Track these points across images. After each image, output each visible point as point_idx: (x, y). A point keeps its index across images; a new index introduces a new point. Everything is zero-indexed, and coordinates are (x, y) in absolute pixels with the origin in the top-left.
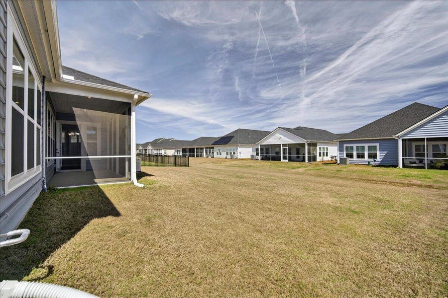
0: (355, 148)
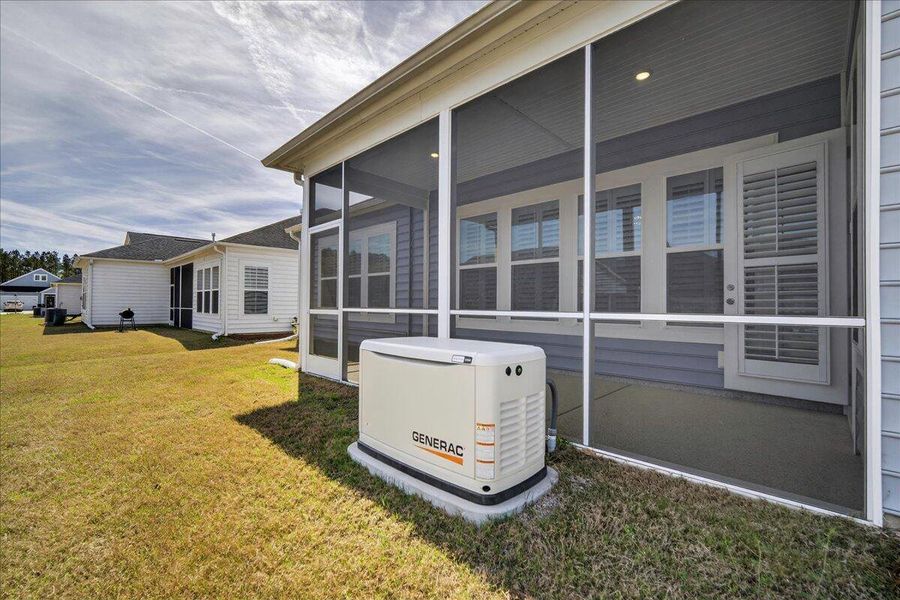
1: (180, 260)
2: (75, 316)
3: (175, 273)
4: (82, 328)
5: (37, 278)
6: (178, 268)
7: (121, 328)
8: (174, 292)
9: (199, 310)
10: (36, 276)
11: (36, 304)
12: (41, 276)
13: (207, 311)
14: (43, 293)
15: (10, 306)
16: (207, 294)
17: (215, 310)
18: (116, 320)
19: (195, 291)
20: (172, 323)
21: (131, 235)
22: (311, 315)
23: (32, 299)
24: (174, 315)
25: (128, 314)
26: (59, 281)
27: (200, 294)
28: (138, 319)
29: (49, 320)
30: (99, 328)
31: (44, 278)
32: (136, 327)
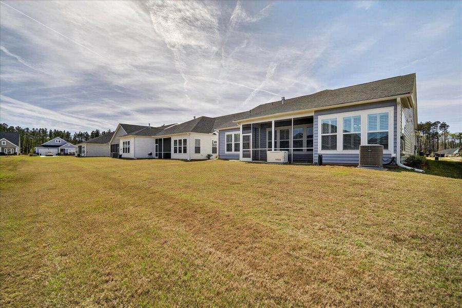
5: (57, 141)
12: (58, 140)
15: (49, 154)
31: (59, 142)
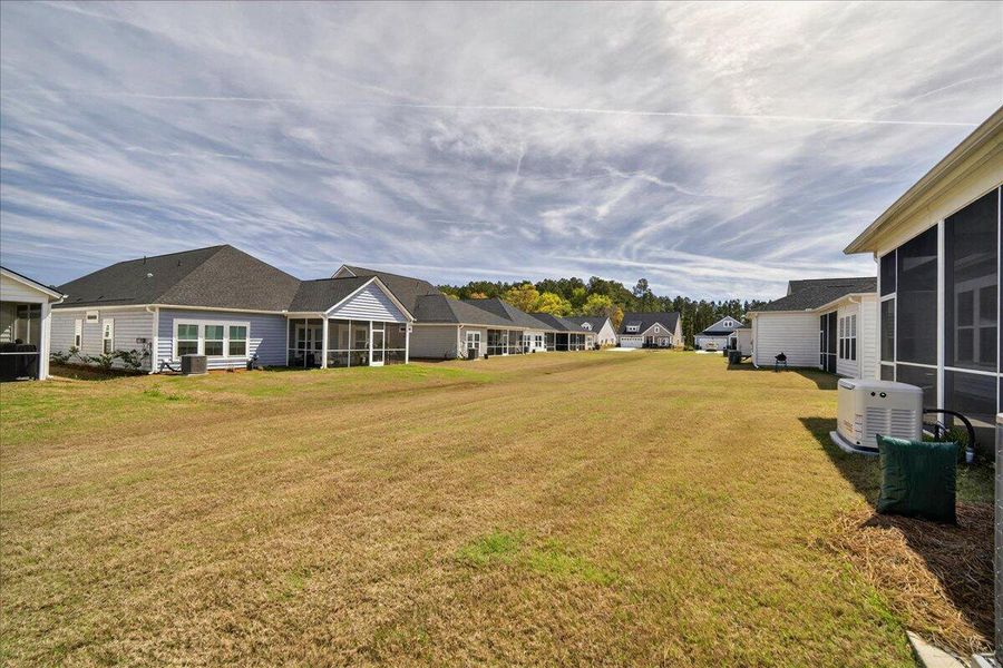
0: (202, 331)
1: (826, 308)
2: (747, 357)
3: (824, 318)
4: (750, 366)
6: (826, 316)
7: (776, 369)
8: (824, 337)
9: (842, 357)
10: (726, 323)
11: (725, 345)
13: (847, 358)
14: (730, 336)
16: (848, 340)
17: (854, 358)
18: (773, 362)
19: (839, 338)
20: (821, 367)
21: (792, 284)
22: (882, 366)
23: (722, 342)
24: (823, 358)
25: (782, 357)
26: (741, 327)
27: (842, 341)
28: (789, 362)
29: (731, 359)
30: (762, 368)
32: (788, 369)
